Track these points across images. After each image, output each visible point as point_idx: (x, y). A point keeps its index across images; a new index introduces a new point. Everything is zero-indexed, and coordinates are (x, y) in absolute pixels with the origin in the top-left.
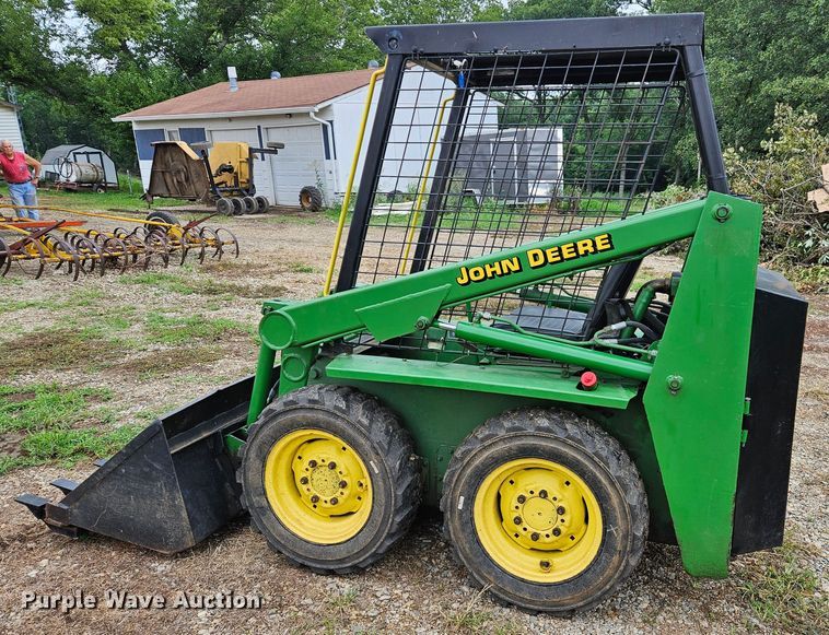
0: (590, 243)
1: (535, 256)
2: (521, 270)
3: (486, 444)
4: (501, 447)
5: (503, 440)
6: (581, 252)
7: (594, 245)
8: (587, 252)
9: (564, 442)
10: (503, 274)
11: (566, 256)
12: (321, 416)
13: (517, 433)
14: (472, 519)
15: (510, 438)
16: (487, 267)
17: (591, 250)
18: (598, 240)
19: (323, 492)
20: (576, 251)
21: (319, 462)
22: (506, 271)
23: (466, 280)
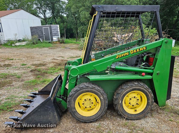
0: (142, 48)
1: (132, 52)
2: (129, 55)
3: (126, 89)
4: (128, 90)
5: (129, 88)
6: (141, 50)
7: (143, 49)
8: (142, 50)
9: (141, 87)
10: (125, 56)
11: (138, 51)
12: (89, 89)
13: (132, 86)
14: (122, 105)
15: (130, 87)
16: (122, 54)
17: (143, 50)
18: (144, 48)
19: (87, 106)
20: (140, 50)
21: (87, 99)
22: (126, 55)
23: (118, 57)
